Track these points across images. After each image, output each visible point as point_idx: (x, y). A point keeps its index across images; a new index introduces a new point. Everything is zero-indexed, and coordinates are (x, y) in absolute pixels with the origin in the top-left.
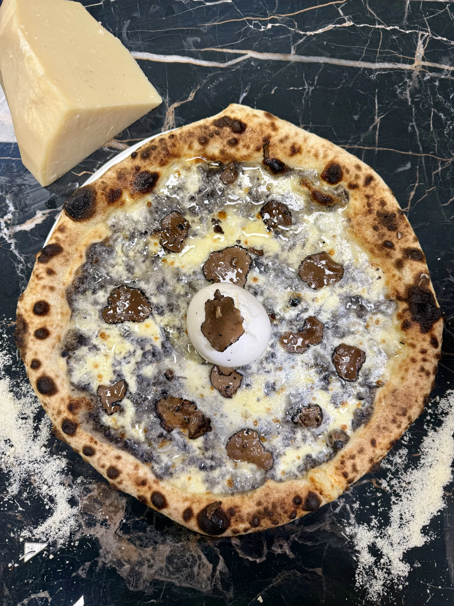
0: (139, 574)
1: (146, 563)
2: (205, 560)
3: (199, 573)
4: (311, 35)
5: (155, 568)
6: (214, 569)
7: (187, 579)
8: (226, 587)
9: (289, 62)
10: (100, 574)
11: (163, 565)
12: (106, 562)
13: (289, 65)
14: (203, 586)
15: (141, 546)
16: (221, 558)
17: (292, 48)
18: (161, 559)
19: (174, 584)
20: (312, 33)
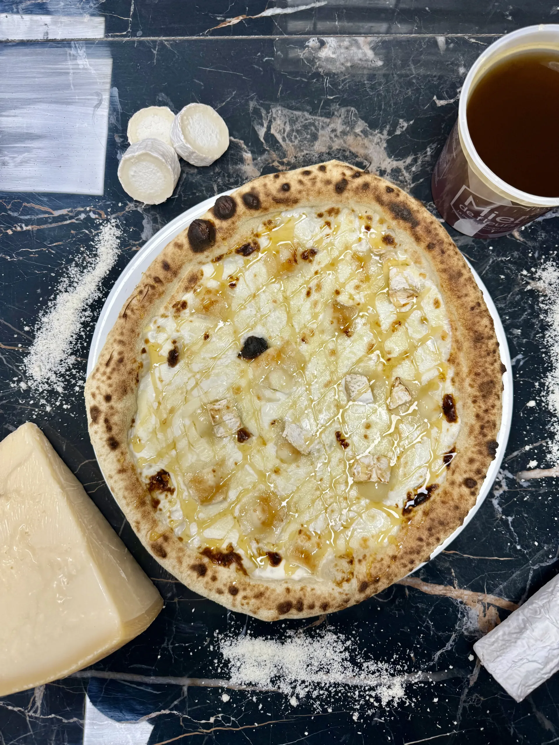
0: (345, 123)
1: (338, 133)
2: (279, 137)
3: (285, 124)
4: (164, 710)
5: (329, 129)
6: (269, 128)
7: (297, 118)
8: (257, 112)
9: (190, 677)
10: (385, 122)
11: (321, 132)
12: (379, 135)
13: (190, 673)
14: (280, 112)
15: (344, 151)
16: (262, 139)
17: (186, 694)
18: (324, 138)
19: (310, 114)
20: (163, 712)
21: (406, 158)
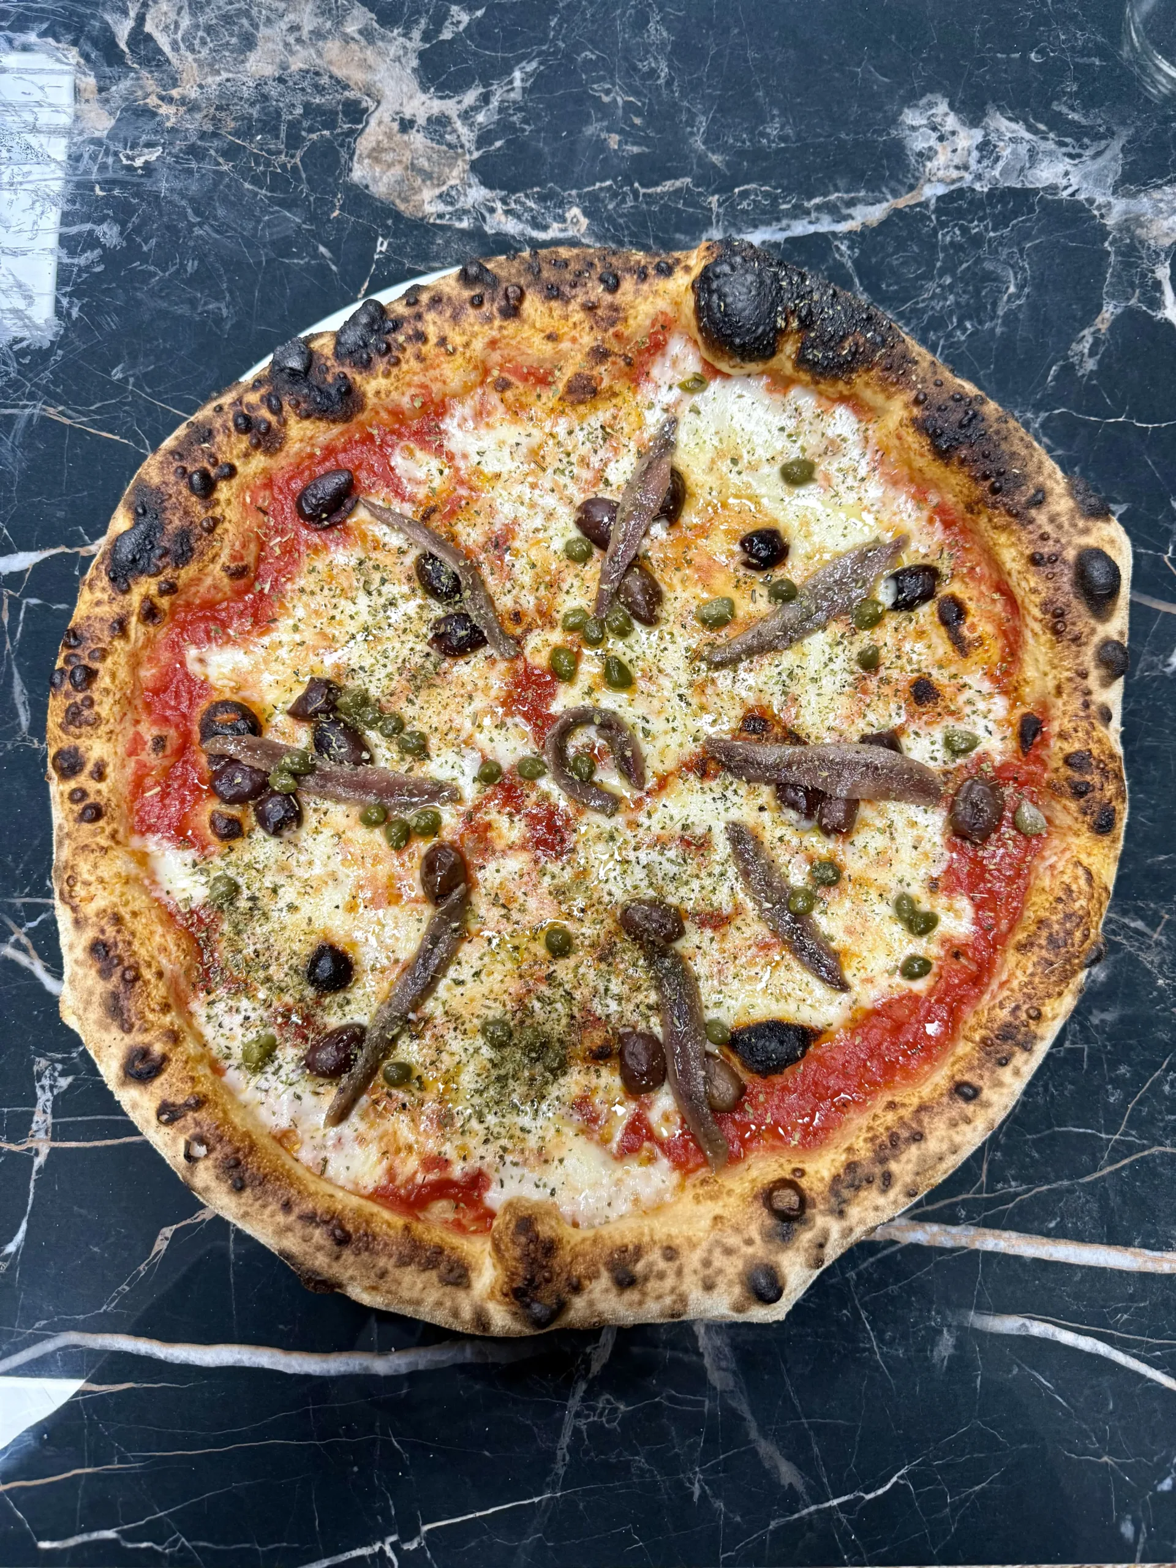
21: (464, 92)
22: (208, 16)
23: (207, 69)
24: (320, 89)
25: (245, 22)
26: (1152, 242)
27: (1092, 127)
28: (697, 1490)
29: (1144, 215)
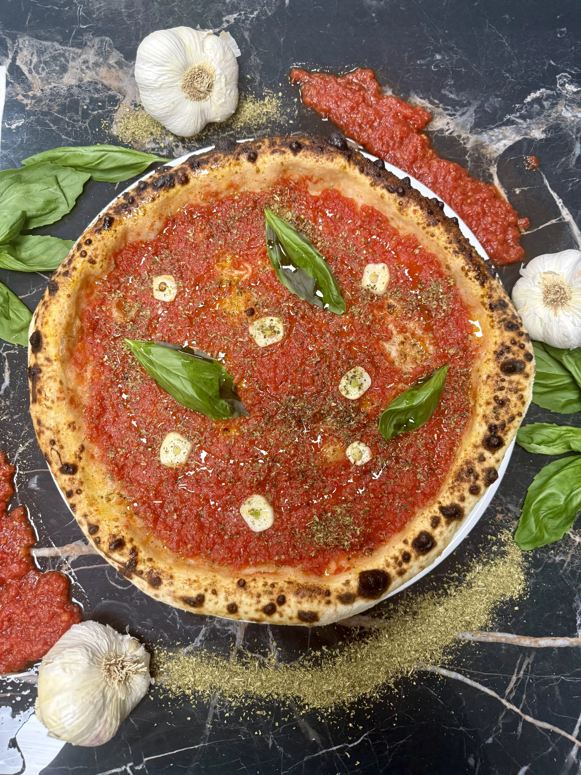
22: (46, 57)
23: (45, 82)
24: (97, 91)
25: (62, 59)
26: (488, 156)
27: (461, 101)
28: (271, 743)
29: (484, 142)
